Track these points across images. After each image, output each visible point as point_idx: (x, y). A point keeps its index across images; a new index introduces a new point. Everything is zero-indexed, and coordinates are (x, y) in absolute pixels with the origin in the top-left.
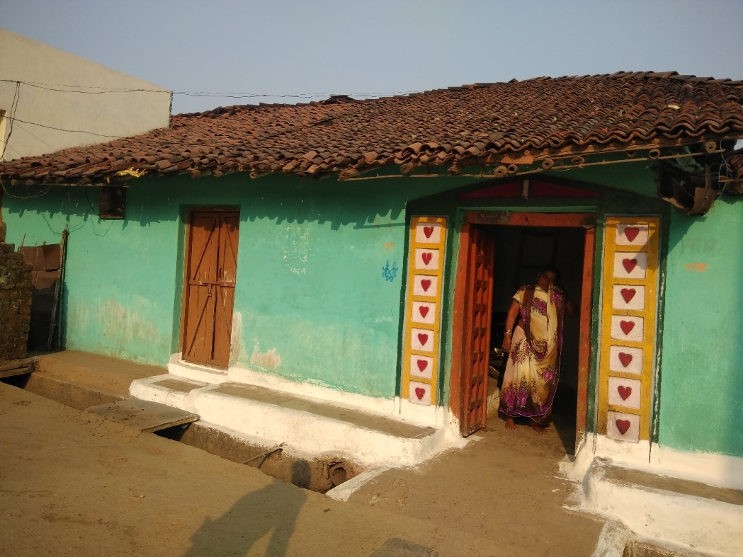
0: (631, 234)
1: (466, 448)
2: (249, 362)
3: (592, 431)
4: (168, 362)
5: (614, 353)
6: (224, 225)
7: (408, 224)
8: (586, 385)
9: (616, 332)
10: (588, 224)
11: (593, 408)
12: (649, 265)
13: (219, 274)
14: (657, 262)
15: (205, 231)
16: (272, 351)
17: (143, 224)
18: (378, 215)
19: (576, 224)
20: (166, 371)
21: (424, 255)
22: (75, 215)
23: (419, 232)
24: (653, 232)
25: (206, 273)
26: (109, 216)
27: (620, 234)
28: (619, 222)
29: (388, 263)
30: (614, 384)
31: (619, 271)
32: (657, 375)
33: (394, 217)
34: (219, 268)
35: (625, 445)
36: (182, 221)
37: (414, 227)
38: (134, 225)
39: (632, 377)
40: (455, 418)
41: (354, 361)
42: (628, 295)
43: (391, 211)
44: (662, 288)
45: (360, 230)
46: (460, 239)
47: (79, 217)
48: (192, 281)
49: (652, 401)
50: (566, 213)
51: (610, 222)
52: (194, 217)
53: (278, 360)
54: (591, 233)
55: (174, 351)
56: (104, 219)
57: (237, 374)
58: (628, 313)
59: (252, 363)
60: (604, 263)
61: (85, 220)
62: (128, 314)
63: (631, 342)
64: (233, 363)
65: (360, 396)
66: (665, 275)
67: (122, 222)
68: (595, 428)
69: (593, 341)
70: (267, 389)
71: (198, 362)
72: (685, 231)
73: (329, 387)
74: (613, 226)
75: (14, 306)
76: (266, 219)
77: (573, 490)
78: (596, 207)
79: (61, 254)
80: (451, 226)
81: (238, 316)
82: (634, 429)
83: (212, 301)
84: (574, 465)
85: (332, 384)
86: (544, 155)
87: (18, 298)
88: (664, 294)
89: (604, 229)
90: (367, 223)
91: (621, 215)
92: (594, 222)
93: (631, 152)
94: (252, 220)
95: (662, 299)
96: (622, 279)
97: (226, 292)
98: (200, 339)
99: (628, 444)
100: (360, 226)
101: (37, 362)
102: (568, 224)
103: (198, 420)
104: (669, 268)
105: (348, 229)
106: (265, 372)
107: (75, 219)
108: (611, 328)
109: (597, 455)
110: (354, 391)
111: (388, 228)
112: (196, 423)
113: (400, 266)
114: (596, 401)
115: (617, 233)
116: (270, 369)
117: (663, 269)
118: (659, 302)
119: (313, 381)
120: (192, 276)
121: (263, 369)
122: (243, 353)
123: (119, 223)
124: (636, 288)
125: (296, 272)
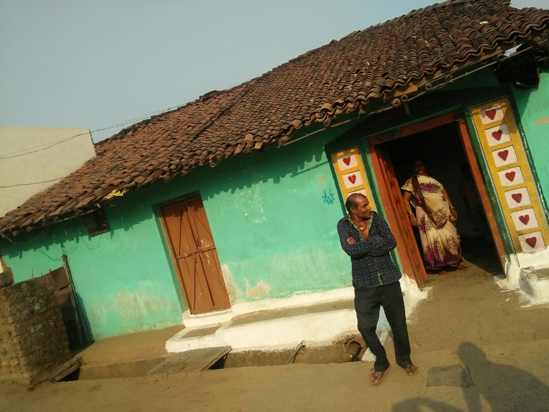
0: (491, 115)
1: (429, 297)
2: (245, 297)
3: (512, 253)
4: (182, 320)
5: (508, 196)
6: (189, 208)
7: (331, 161)
8: (495, 224)
9: (505, 182)
10: (459, 118)
11: (508, 238)
12: (511, 131)
13: (198, 244)
14: (515, 126)
15: (176, 218)
16: (261, 283)
17: (127, 229)
18: (306, 162)
19: (450, 121)
20: (184, 327)
21: (350, 178)
22: (67, 241)
23: (340, 164)
24: (506, 108)
25: (187, 247)
26: (96, 233)
27: (484, 117)
28: (480, 110)
29: (325, 192)
30: (516, 216)
31: (492, 142)
32: (543, 201)
33: (318, 159)
34: (196, 240)
35: (538, 254)
36: (157, 216)
37: (336, 161)
38: (120, 233)
39: (526, 208)
40: (412, 280)
41: (324, 267)
42: (504, 155)
43: (314, 156)
44: (525, 143)
45: (296, 177)
46: (371, 158)
47: (72, 241)
48: (178, 257)
49: (545, 218)
50: (440, 116)
51: (474, 112)
52: (164, 211)
53: (267, 288)
54: (462, 123)
55: (183, 311)
56: (94, 236)
57: (239, 308)
58: (508, 167)
59: (248, 296)
60: (481, 140)
61: (78, 241)
62: (138, 297)
63: (517, 185)
64: (233, 301)
65: (338, 290)
66: (524, 133)
67: (109, 233)
68: (513, 250)
69: (490, 193)
70: (267, 311)
71: (205, 311)
72: (527, 101)
73: (312, 293)
74: (477, 114)
75: (51, 323)
76: (223, 193)
77: (519, 295)
78: (461, 105)
79: (67, 273)
80: (362, 152)
81: (225, 268)
82: (540, 241)
83: (199, 264)
84: (508, 280)
85: (314, 289)
86: (424, 82)
87: (53, 316)
88: (528, 146)
89: (472, 118)
90: (299, 171)
91: (480, 104)
92: (463, 115)
93: (484, 61)
94: (212, 197)
95: (527, 150)
96: (496, 146)
97: (207, 254)
98: (199, 294)
99: (540, 252)
100: (295, 174)
101: (81, 358)
102: (444, 122)
103: (231, 350)
104: (524, 128)
105: (287, 180)
106: (260, 299)
107: (69, 244)
108: (500, 180)
109: (521, 267)
110: (332, 288)
111: (316, 169)
112: (231, 352)
113: (335, 191)
114: (508, 232)
115: (481, 117)
116: (263, 295)
117: (521, 131)
118: (526, 153)
119: (299, 292)
120: (177, 253)
121: (258, 298)
122: (239, 292)
123: (106, 235)
124: (507, 149)
125: (258, 222)
